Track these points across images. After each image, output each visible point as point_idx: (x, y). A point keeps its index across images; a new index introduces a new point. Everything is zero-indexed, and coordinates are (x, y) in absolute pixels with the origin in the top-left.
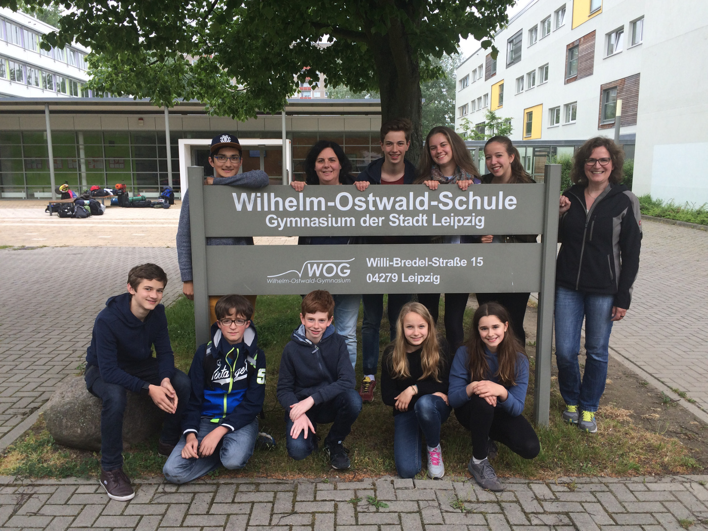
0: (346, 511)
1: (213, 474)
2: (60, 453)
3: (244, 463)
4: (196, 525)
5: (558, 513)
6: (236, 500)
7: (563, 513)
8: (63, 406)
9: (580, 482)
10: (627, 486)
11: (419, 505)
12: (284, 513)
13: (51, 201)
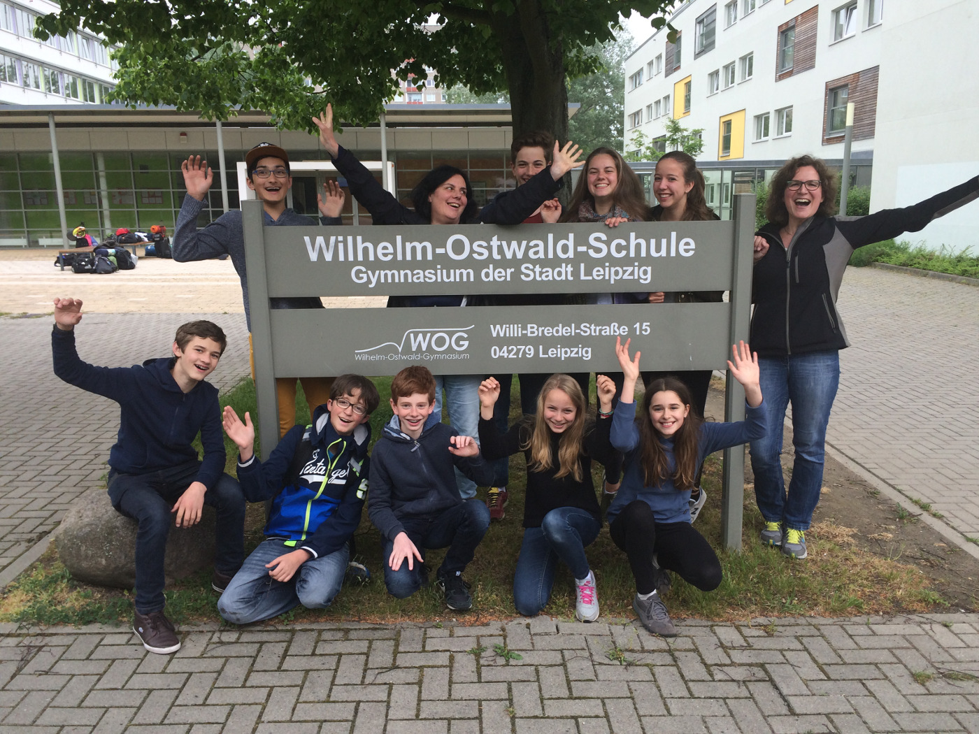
0: (465, 666)
1: (286, 618)
2: (79, 592)
3: (329, 600)
4: (263, 685)
5: (750, 665)
6: (317, 652)
7: (757, 665)
8: (81, 528)
9: (781, 623)
10: (844, 629)
11: (563, 656)
12: (382, 668)
13: (62, 250)
